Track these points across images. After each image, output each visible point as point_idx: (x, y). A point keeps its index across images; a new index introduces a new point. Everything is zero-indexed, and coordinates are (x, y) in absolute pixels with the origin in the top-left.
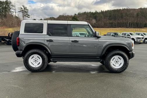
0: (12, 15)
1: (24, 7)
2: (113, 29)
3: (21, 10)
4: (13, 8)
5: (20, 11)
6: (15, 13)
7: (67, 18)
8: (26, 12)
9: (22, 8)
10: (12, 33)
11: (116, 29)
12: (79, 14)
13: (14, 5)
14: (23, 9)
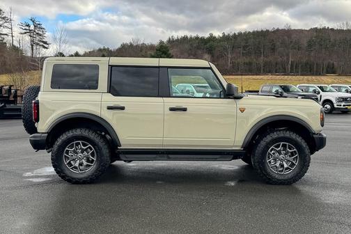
0: (4, 41)
1: (33, 22)
2: (254, 77)
3: (25, 29)
4: (6, 24)
5: (25, 33)
6: (12, 36)
7: (141, 51)
8: (40, 35)
9: (28, 26)
10: (10, 88)
11: (261, 77)
12: (171, 41)
13: (9, 17)
14: (32, 27)
